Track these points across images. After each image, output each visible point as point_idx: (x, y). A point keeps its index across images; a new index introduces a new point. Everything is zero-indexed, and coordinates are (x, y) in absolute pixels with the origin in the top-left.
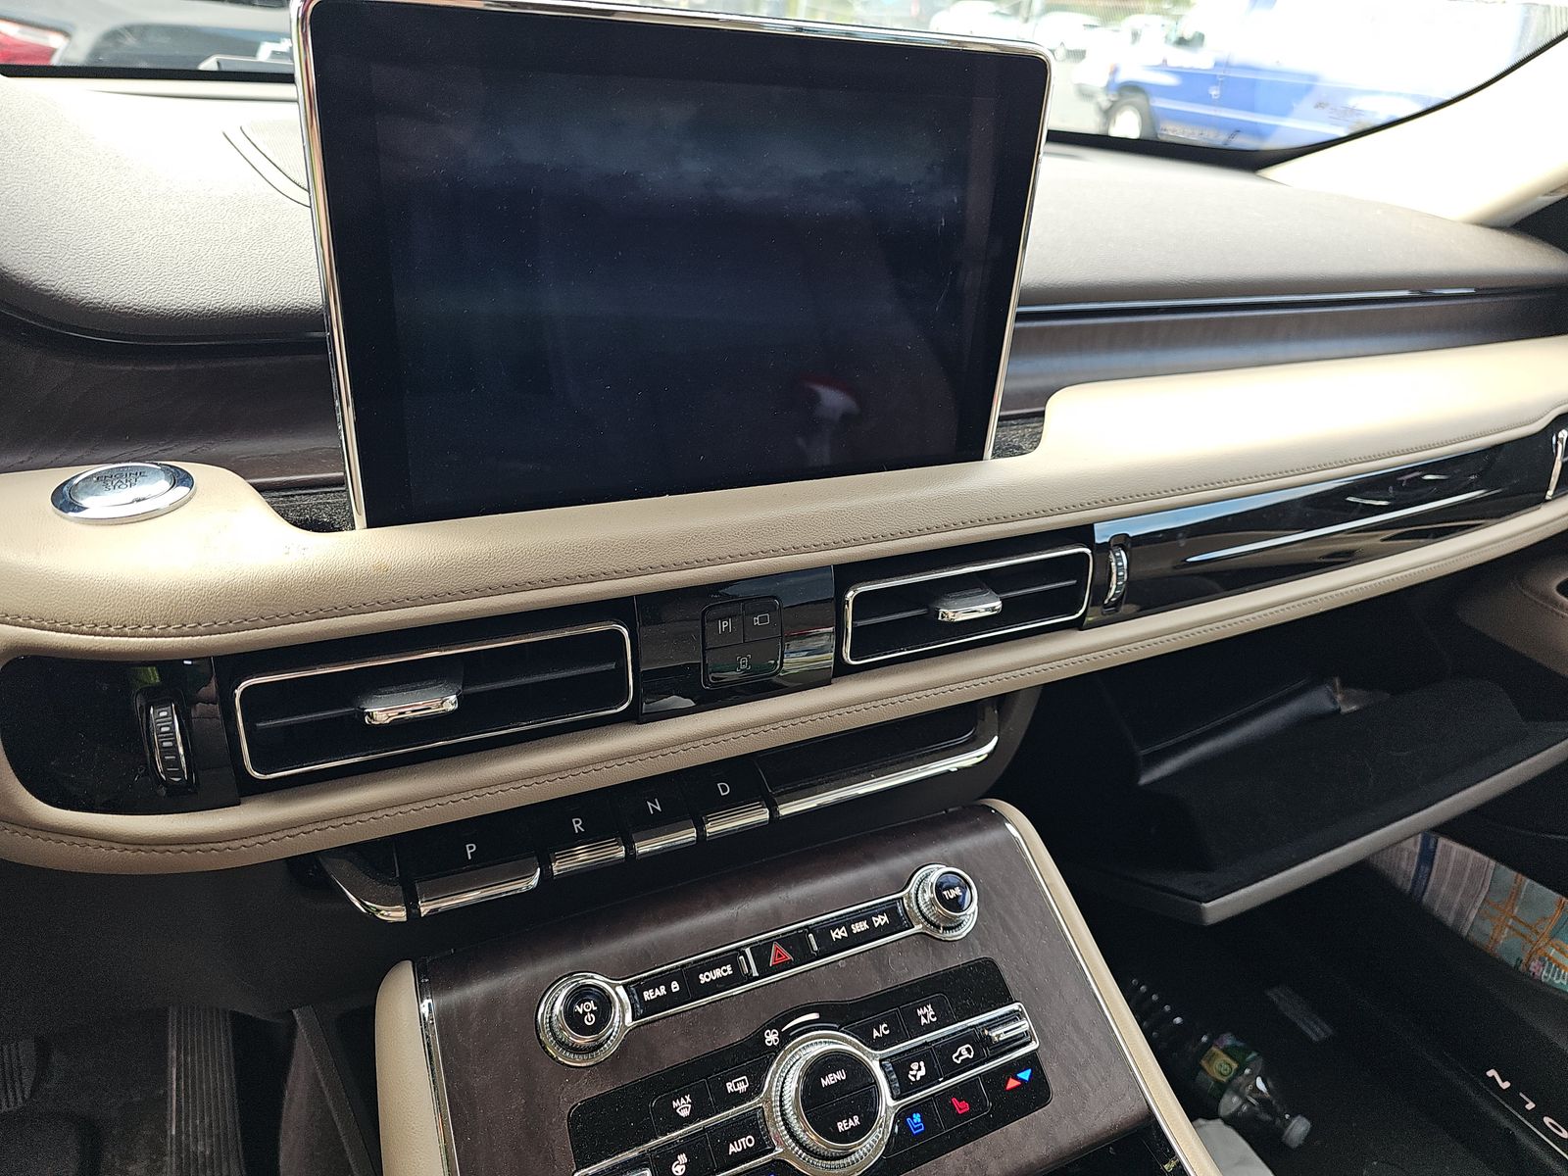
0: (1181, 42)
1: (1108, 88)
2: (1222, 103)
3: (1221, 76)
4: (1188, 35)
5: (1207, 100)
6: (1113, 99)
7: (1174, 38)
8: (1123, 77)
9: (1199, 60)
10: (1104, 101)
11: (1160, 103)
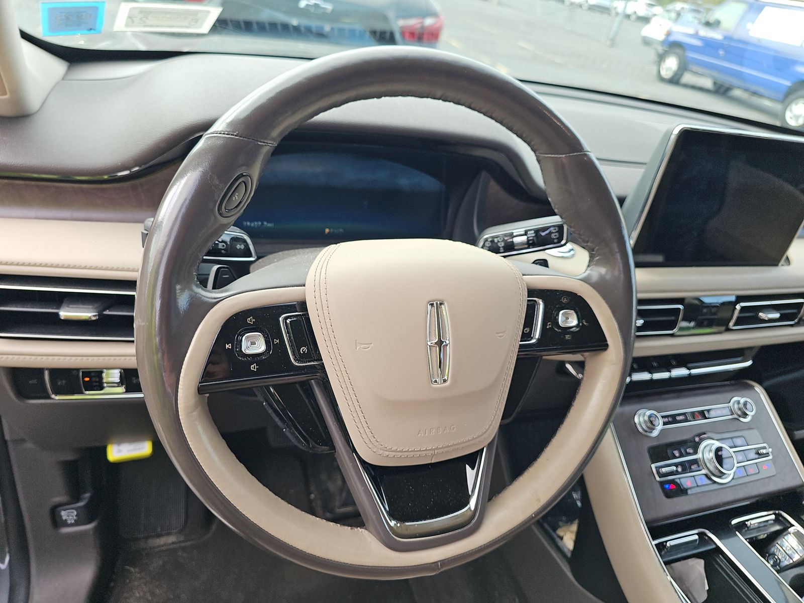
0: (708, 24)
1: (663, 43)
2: (724, 59)
3: (727, 45)
4: (712, 20)
5: (718, 57)
6: (666, 49)
7: (703, 21)
8: (673, 38)
9: (715, 35)
10: (660, 49)
11: (691, 55)
